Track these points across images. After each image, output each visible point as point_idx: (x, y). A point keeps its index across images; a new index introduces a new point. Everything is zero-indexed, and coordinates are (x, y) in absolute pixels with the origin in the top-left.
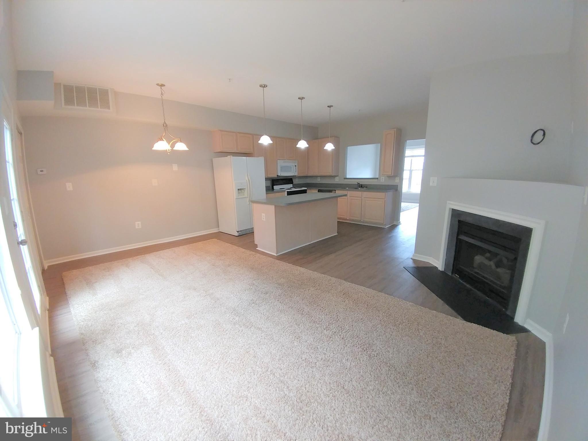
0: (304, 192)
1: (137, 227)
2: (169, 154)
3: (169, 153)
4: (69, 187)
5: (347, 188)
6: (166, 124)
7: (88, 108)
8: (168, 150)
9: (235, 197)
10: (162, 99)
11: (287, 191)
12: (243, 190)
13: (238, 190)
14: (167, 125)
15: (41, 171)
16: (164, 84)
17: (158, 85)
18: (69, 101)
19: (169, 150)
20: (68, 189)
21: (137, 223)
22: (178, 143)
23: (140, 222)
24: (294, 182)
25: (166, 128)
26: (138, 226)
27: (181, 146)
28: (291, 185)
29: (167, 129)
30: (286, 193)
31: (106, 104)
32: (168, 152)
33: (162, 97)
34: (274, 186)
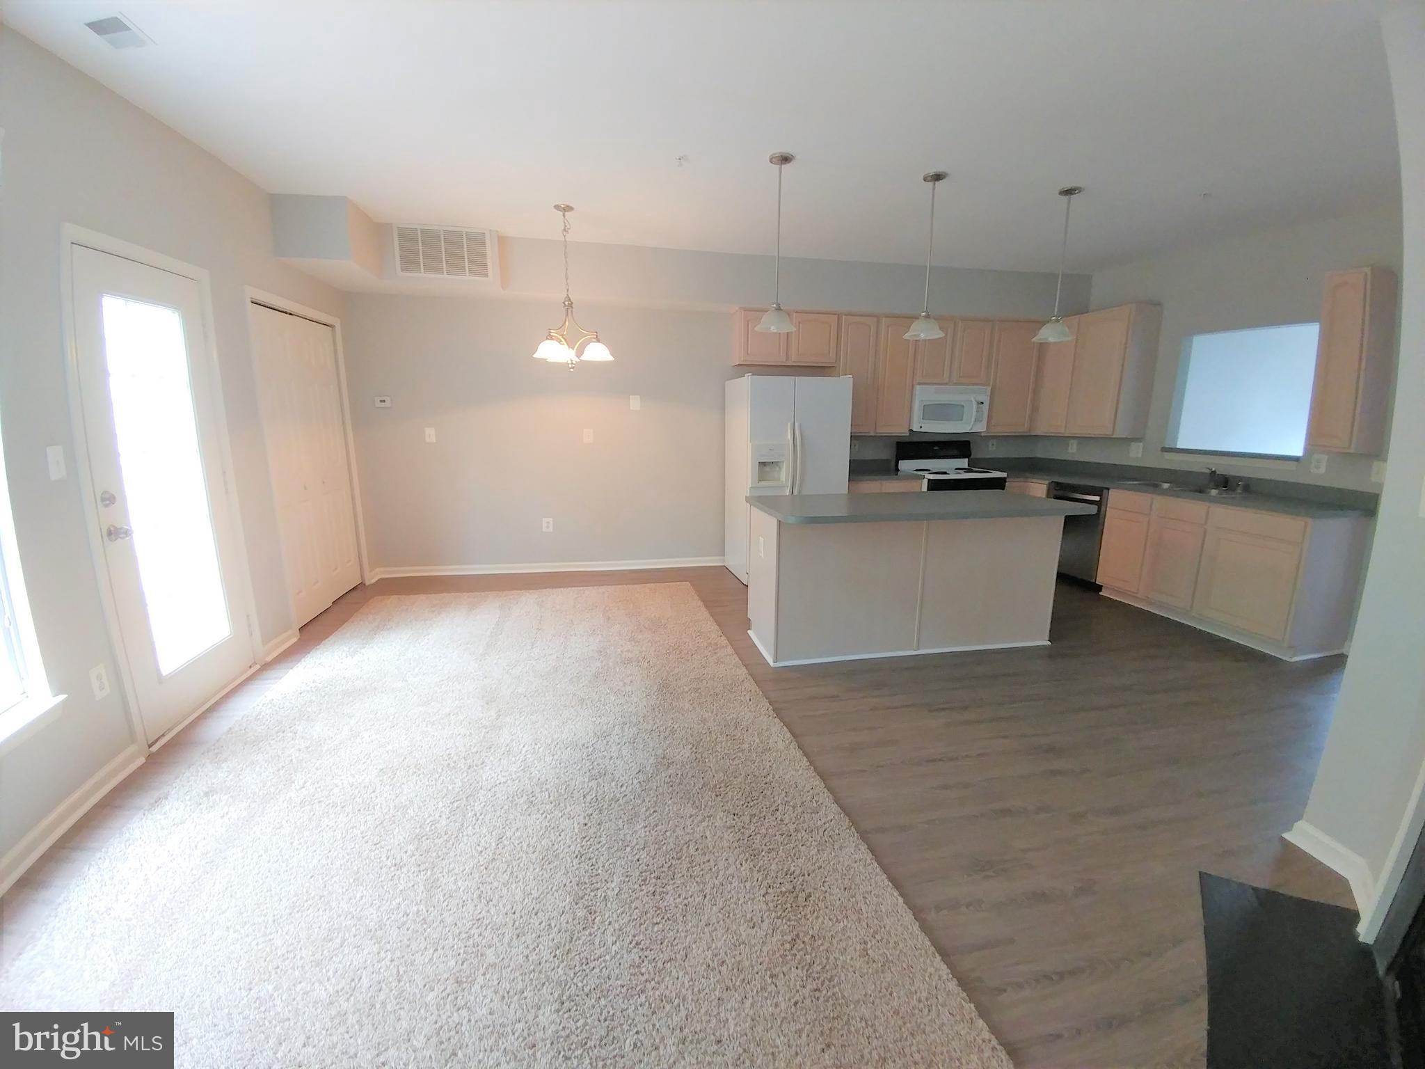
0: (998, 484)
1: (544, 529)
2: (572, 370)
3: (573, 368)
4: (430, 434)
5: (1166, 486)
6: (570, 300)
7: (445, 276)
8: (570, 362)
9: (749, 486)
10: (565, 241)
11: (929, 480)
12: (777, 465)
13: (763, 464)
14: (572, 303)
15: (381, 401)
16: (571, 205)
17: (557, 207)
18: (409, 262)
19: (572, 361)
20: (428, 440)
21: (545, 520)
22: (592, 344)
23: (551, 519)
24: (972, 454)
25: (569, 311)
26: (548, 527)
27: (598, 353)
28: (964, 463)
29: (572, 311)
30: (925, 482)
31: (480, 266)
32: (570, 366)
33: (565, 236)
34: (900, 461)
